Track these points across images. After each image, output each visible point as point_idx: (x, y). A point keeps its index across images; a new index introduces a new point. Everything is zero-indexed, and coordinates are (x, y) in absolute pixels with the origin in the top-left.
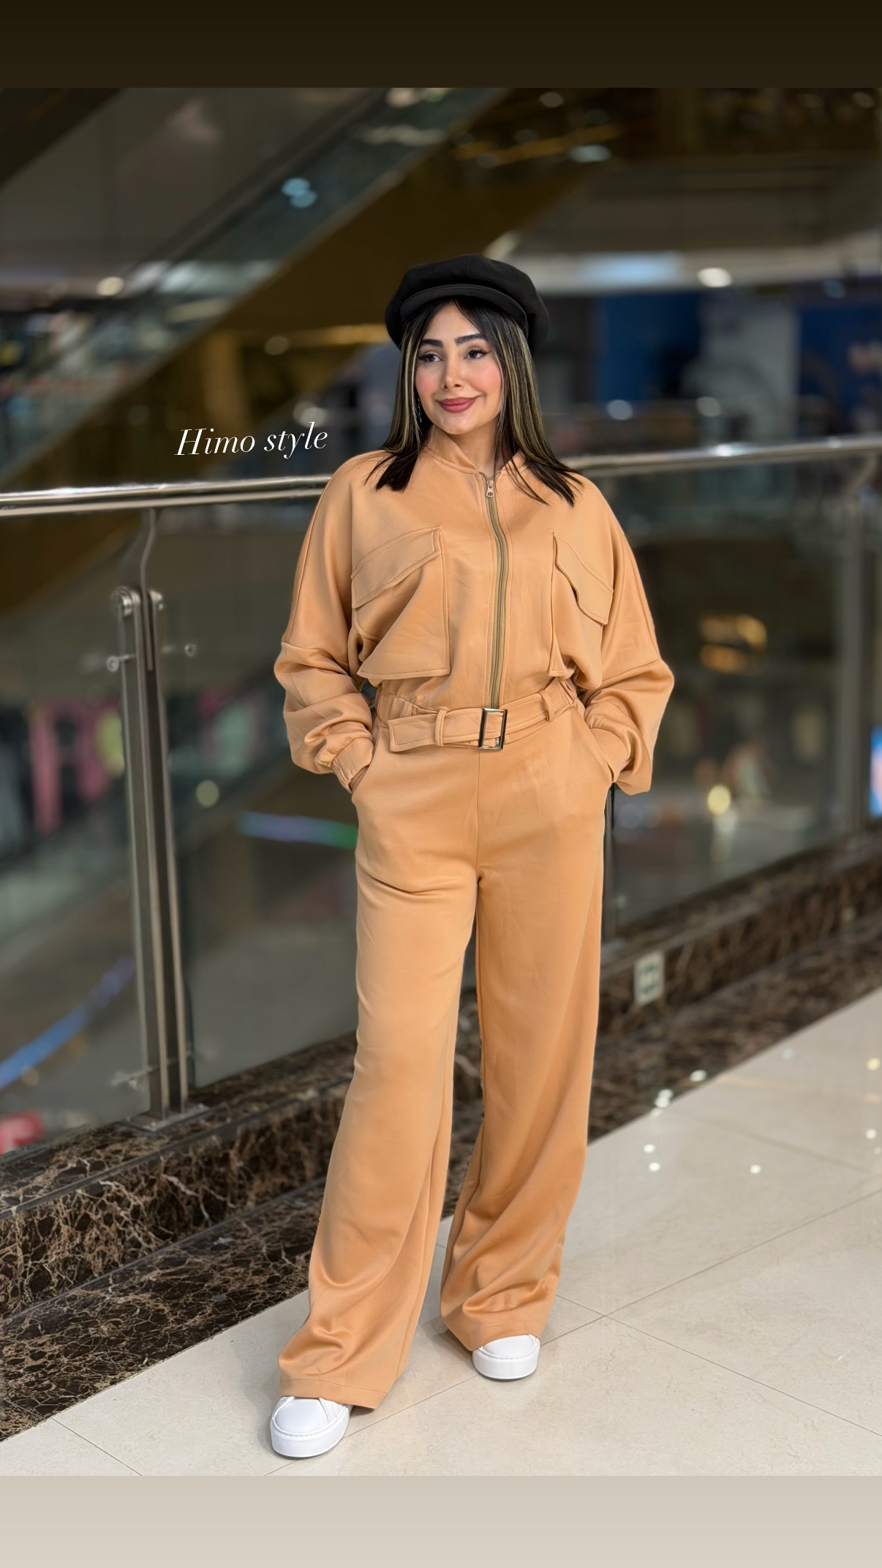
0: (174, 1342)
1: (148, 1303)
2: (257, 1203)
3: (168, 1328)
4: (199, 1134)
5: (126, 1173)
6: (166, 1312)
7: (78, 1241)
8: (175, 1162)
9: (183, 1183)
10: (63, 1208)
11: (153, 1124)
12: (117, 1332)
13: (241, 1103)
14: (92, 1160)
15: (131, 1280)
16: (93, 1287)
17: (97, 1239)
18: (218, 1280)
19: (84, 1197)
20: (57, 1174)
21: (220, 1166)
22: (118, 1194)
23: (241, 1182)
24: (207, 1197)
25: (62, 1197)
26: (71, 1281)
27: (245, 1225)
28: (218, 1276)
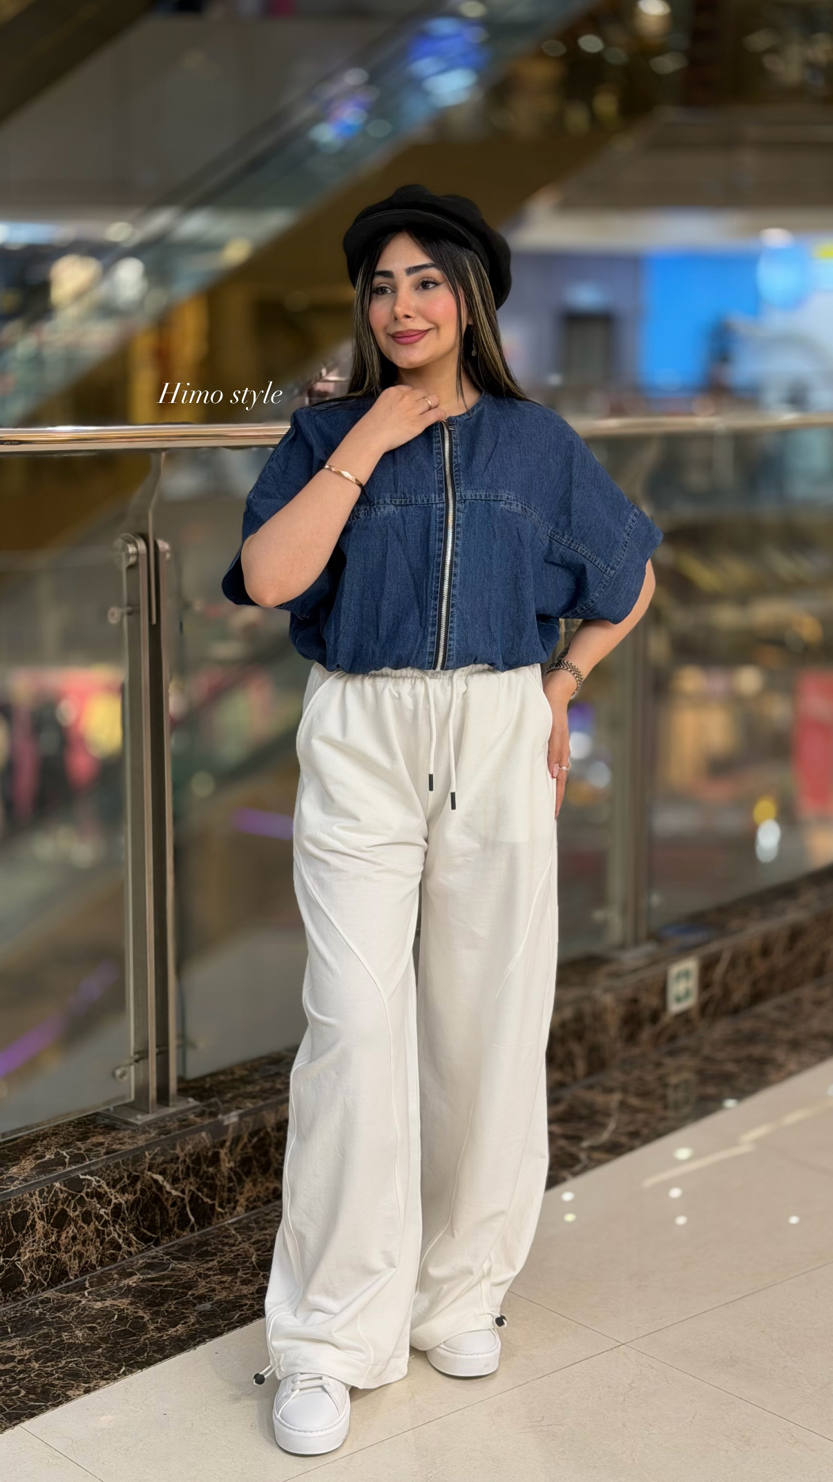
0: (154, 1352)
1: (127, 1309)
2: (247, 1209)
3: (148, 1336)
4: (188, 1129)
5: (108, 1167)
6: (145, 1320)
7: (53, 1238)
8: (160, 1159)
9: (168, 1181)
10: (39, 1202)
11: (139, 1117)
12: (92, 1338)
13: (233, 1099)
14: (71, 1152)
15: (109, 1284)
16: (68, 1290)
17: (74, 1238)
18: (203, 1288)
19: (62, 1191)
20: (33, 1166)
21: (208, 1166)
22: (98, 1189)
23: (231, 1184)
24: (194, 1199)
25: (38, 1190)
26: (44, 1282)
27: (233, 1232)
28: (204, 1283)
